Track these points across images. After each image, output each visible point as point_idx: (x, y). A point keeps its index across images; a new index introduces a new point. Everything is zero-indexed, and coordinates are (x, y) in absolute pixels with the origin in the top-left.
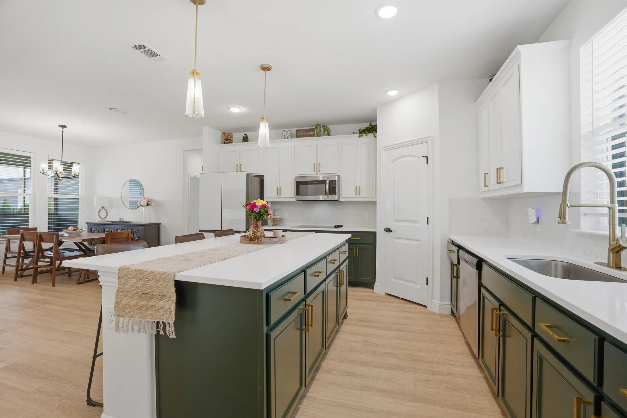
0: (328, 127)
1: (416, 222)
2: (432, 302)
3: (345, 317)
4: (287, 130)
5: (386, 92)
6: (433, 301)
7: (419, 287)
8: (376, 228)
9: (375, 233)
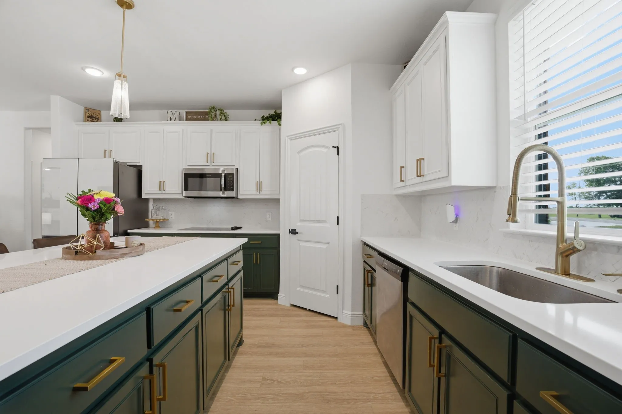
0: (225, 111)
1: (324, 222)
2: (343, 313)
3: (241, 343)
4: (174, 111)
5: (293, 70)
6: (344, 311)
7: (328, 296)
8: (279, 229)
9: (278, 236)
